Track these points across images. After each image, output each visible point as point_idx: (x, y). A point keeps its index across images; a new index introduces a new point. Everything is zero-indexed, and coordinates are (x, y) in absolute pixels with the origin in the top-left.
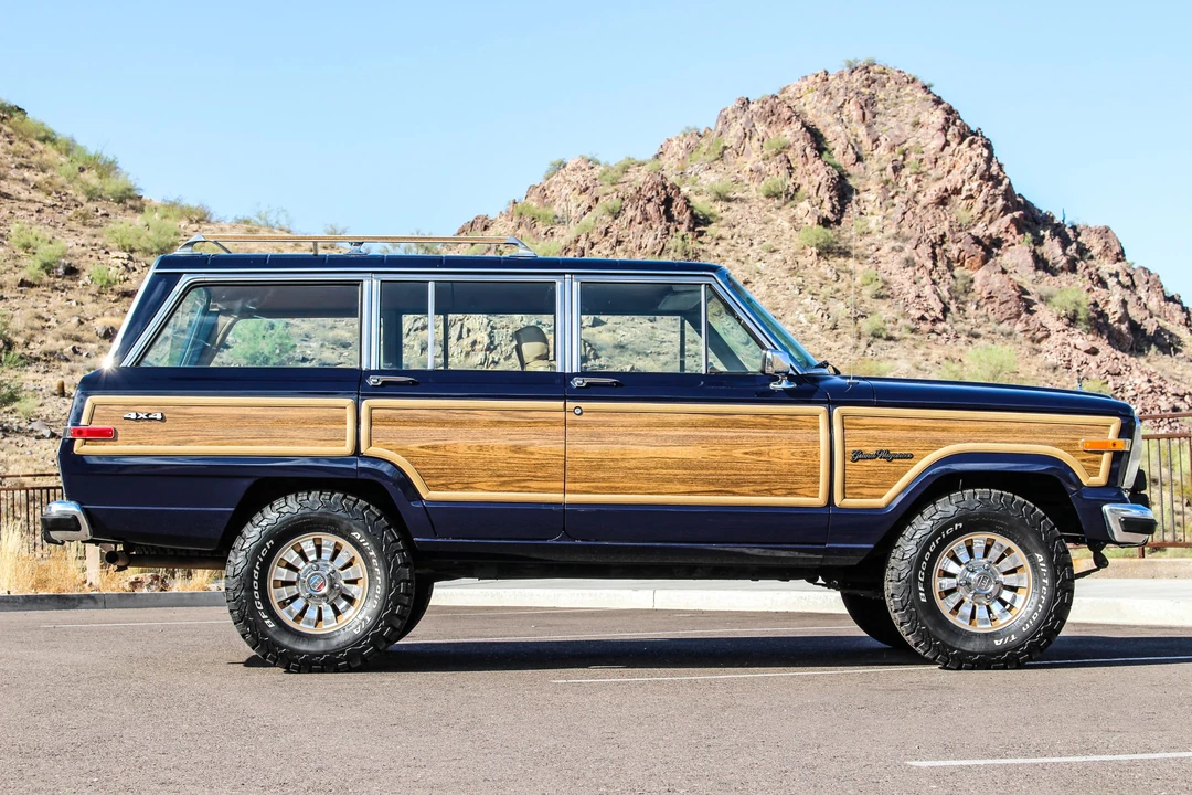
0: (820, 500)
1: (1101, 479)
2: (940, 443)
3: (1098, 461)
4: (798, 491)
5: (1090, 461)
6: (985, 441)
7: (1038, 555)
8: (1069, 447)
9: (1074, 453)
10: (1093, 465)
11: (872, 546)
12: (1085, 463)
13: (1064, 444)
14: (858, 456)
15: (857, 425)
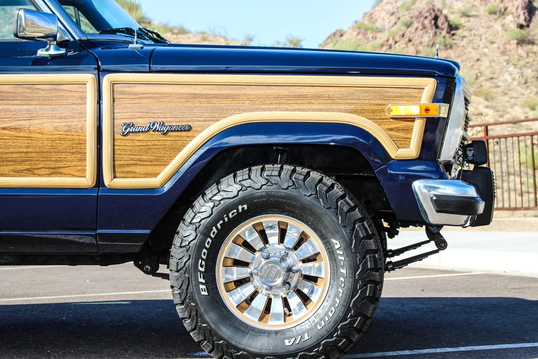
0: (87, 180)
1: (412, 150)
2: (223, 113)
3: (409, 130)
4: (62, 170)
5: (398, 130)
6: (276, 109)
7: (334, 241)
8: (376, 114)
9: (379, 121)
10: (401, 134)
11: (148, 231)
12: (392, 133)
13: (367, 111)
14: (129, 129)
15: (129, 93)
